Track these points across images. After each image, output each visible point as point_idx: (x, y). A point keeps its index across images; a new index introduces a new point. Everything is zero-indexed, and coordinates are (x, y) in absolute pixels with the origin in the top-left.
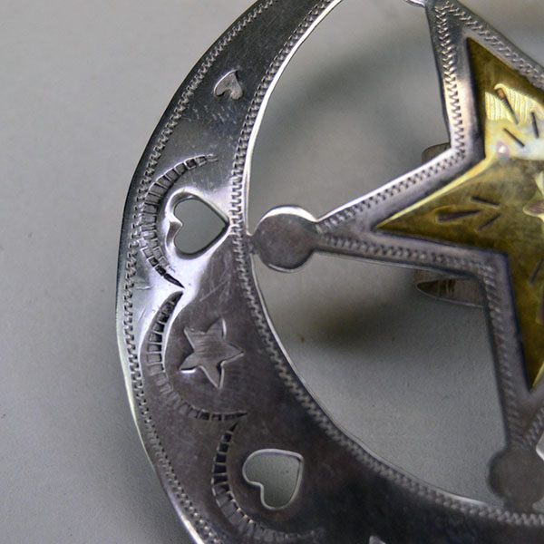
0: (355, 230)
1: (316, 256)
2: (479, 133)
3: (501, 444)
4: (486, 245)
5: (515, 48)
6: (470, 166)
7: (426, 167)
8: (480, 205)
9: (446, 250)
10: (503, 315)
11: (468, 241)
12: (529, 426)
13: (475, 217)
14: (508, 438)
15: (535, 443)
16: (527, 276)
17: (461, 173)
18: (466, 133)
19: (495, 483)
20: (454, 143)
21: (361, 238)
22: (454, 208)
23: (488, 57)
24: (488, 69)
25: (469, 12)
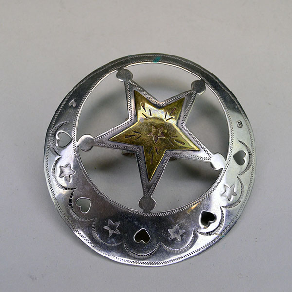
0: (104, 140)
1: (94, 147)
2: (136, 115)
3: (142, 195)
4: (137, 144)
5: (147, 92)
6: (134, 123)
7: (126, 122)
8: (136, 134)
9: (127, 145)
10: (142, 162)
11: (133, 143)
12: (149, 191)
13: (135, 137)
14: (144, 193)
15: (151, 195)
16: (148, 152)
17: (131, 125)
18: (133, 115)
19: (141, 206)
20: (130, 118)
21: (106, 143)
22: (129, 134)
23: (139, 95)
24: (139, 98)
25: (135, 83)
